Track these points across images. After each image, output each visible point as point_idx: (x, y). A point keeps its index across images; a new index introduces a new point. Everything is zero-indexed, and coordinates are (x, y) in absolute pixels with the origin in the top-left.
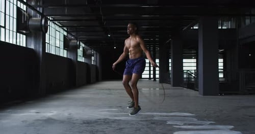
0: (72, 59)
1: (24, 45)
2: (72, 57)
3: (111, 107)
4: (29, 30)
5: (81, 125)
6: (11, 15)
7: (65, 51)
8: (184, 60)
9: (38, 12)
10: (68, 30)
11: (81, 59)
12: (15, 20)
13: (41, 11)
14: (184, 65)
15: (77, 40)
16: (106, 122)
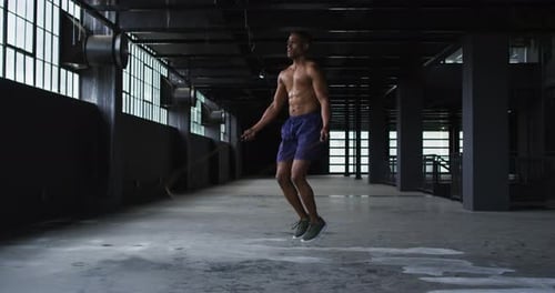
0: (179, 127)
1: (76, 96)
2: (177, 124)
3: (269, 234)
4: (87, 63)
5: (207, 274)
6: (48, 28)
7: (164, 112)
8: (426, 135)
9: (108, 22)
10: (172, 64)
11: (198, 130)
12: (56, 40)
13: (113, 20)
14: (425, 144)
15: (190, 87)
16: (263, 267)
